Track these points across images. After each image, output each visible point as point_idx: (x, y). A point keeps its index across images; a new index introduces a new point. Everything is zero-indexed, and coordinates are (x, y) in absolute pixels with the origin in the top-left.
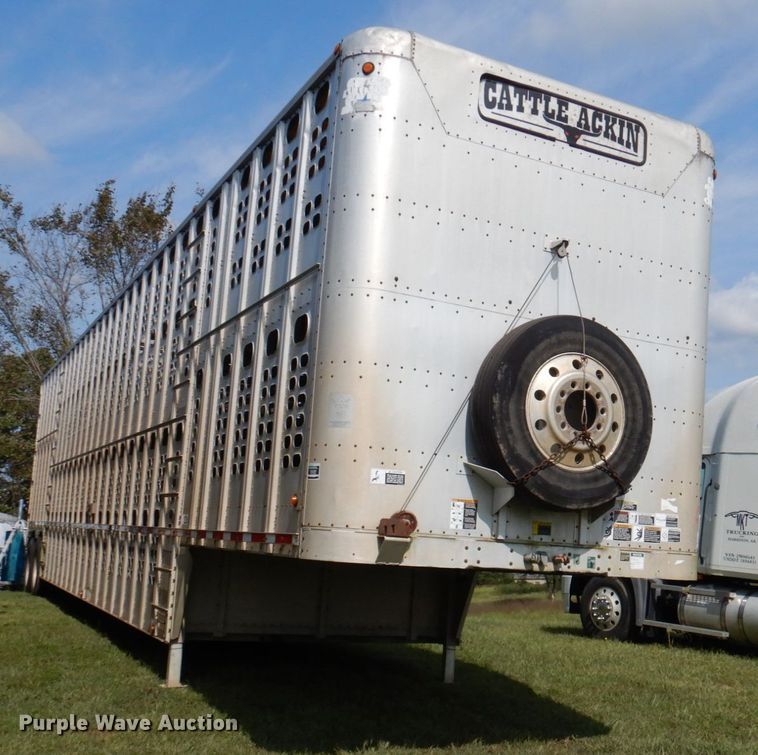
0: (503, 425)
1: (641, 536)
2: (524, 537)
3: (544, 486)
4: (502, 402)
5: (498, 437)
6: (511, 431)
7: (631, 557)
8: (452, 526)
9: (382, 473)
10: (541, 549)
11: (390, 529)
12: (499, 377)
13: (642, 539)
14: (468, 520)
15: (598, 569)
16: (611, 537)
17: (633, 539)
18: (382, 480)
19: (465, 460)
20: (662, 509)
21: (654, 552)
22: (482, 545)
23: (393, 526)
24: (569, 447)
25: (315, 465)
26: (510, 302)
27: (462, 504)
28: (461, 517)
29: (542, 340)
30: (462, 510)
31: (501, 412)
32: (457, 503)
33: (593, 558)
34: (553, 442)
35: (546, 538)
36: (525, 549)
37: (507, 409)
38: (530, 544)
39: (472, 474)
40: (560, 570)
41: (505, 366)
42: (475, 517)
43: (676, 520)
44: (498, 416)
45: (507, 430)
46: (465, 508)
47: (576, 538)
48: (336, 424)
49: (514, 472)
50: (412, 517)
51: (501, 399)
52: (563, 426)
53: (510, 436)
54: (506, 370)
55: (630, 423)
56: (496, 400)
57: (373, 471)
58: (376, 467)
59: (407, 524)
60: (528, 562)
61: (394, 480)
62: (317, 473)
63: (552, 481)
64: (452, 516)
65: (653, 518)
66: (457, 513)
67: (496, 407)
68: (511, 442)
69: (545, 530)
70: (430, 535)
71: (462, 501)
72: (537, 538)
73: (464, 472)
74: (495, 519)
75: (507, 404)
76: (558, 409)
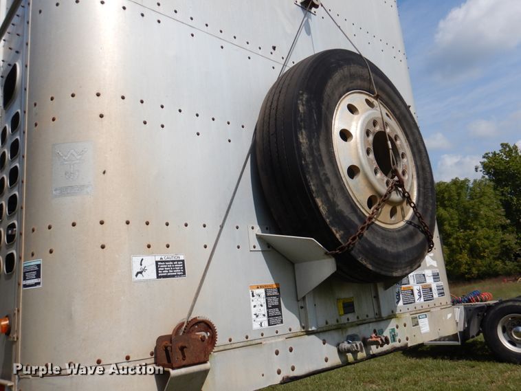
0: (316, 172)
1: (420, 297)
2: (333, 322)
3: (372, 252)
4: (310, 140)
5: (313, 188)
6: (328, 180)
7: (419, 320)
8: (256, 326)
9: (150, 262)
10: (351, 331)
11: (177, 356)
12: (301, 108)
13: (422, 299)
14: (273, 312)
15: (400, 341)
16: (401, 303)
17: (416, 300)
18: (151, 273)
19: (258, 230)
20: (428, 265)
21: (432, 310)
22: (293, 342)
23: (182, 349)
24: (385, 199)
25: (34, 262)
26: (274, 48)
27: (262, 291)
28: (264, 310)
29: (335, 70)
30: (263, 301)
31: (312, 154)
32: (257, 291)
33: (393, 330)
34: (369, 194)
35: (352, 317)
36: (336, 336)
37: (319, 150)
38: (340, 328)
39: (268, 248)
40: (371, 353)
41: (305, 96)
42: (279, 307)
43: (438, 275)
44: (309, 159)
45: (323, 178)
46: (266, 296)
47: (376, 311)
48: (65, 191)
49: (338, 236)
50: (208, 326)
51: (310, 138)
52: (376, 173)
53: (327, 187)
54: (308, 101)
55: (420, 172)
56: (303, 139)
57: (136, 260)
58: (139, 254)
59: (203, 339)
60: (342, 353)
61: (169, 270)
62: (38, 276)
63: (378, 243)
64: (254, 311)
65: (424, 275)
66: (258, 305)
67: (304, 148)
68: (330, 195)
69: (349, 307)
70: (231, 346)
71: (261, 287)
72: (343, 320)
73: (258, 248)
74: (301, 304)
75: (317, 143)
76: (368, 153)
